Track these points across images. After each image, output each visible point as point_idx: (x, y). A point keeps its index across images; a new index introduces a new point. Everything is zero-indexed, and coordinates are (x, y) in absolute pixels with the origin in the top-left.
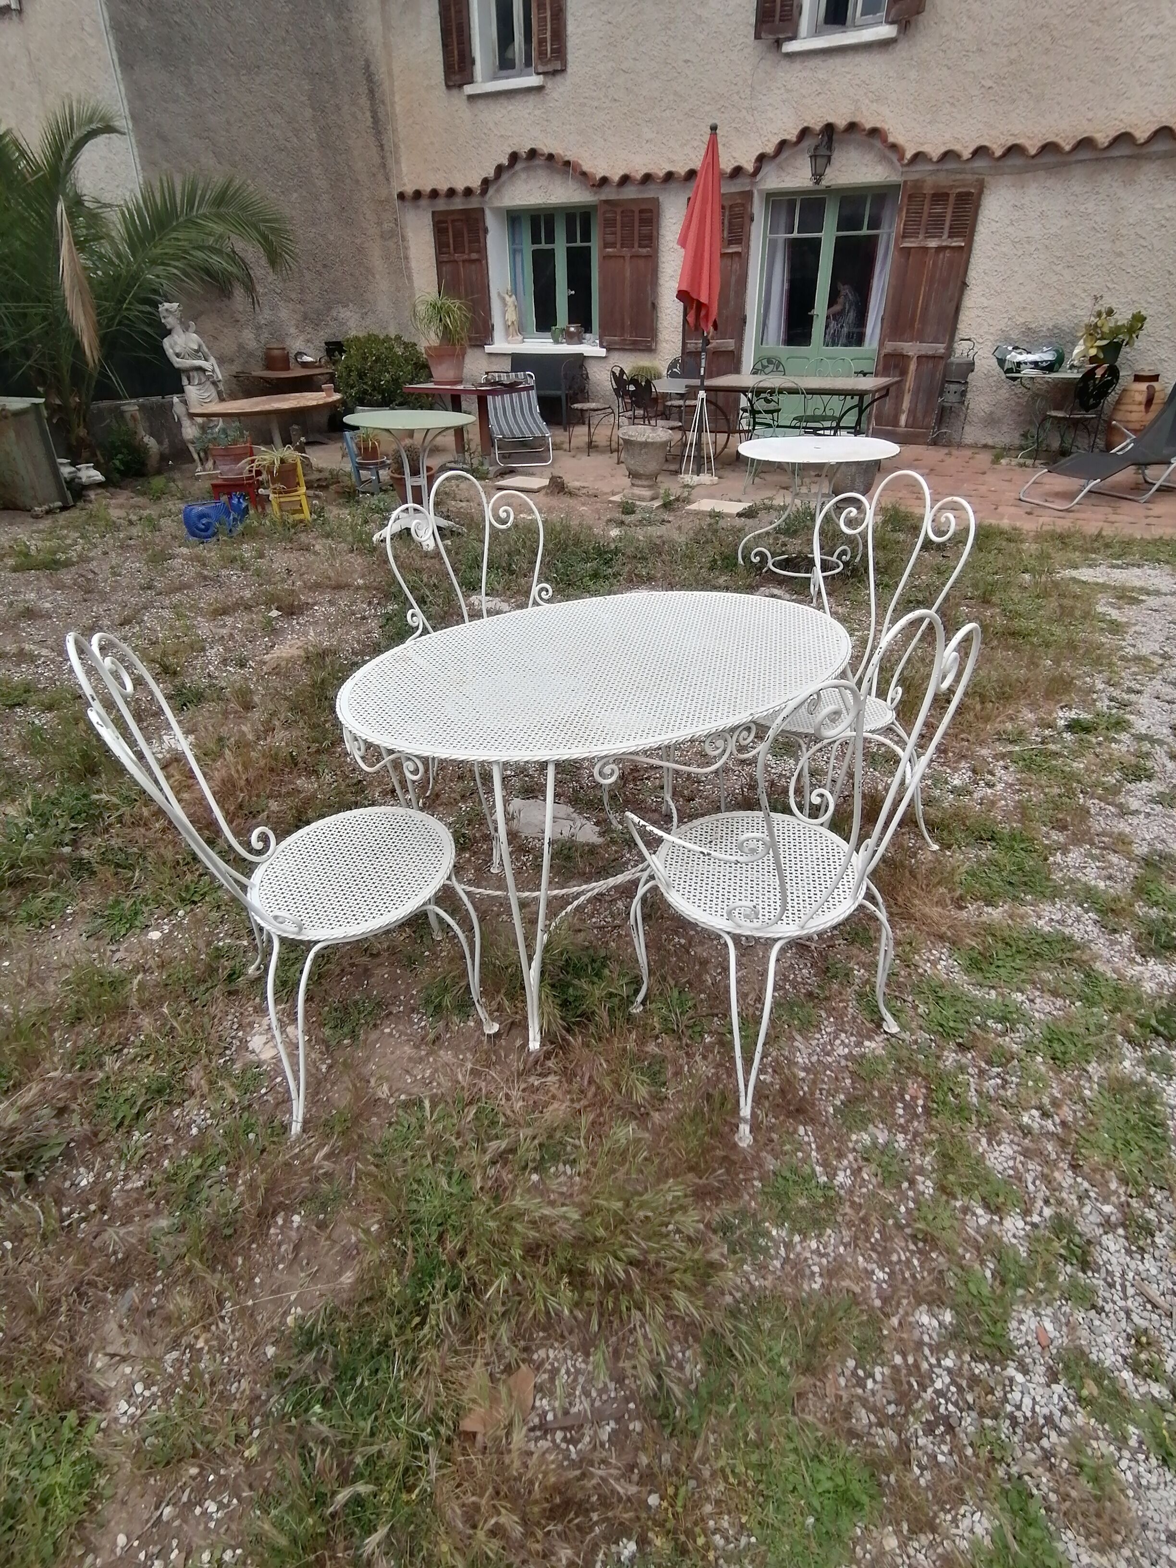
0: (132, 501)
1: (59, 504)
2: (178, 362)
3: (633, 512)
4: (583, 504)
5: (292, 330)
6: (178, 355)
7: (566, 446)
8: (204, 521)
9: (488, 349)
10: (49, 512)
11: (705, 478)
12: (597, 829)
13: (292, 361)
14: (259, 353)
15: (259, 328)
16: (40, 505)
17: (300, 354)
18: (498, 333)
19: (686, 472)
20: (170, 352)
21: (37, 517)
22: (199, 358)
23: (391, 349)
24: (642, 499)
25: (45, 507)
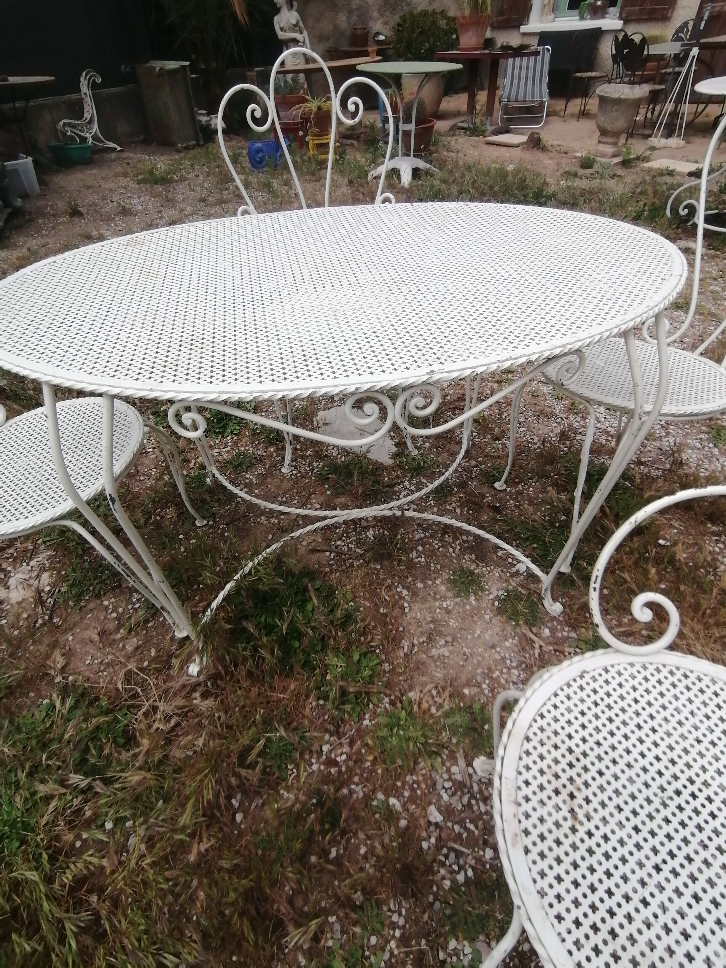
0: (239, 144)
1: (194, 142)
2: (281, 35)
3: (591, 167)
4: (551, 159)
5: (375, 14)
6: (282, 29)
7: (562, 113)
8: (260, 155)
9: (524, 29)
10: (186, 148)
11: (674, 142)
12: (394, 449)
13: (370, 38)
14: (348, 33)
15: (351, 12)
16: (182, 143)
17: (378, 34)
18: (534, 14)
19: (656, 136)
20: (277, 27)
21: (179, 151)
22: (296, 31)
23: (434, 22)
24: (603, 155)
25: (184, 145)
